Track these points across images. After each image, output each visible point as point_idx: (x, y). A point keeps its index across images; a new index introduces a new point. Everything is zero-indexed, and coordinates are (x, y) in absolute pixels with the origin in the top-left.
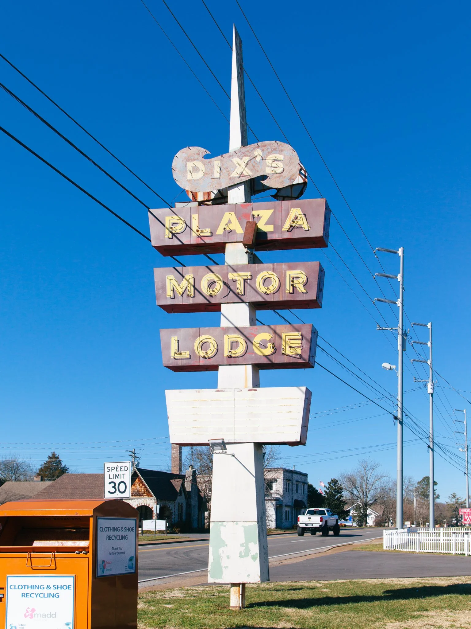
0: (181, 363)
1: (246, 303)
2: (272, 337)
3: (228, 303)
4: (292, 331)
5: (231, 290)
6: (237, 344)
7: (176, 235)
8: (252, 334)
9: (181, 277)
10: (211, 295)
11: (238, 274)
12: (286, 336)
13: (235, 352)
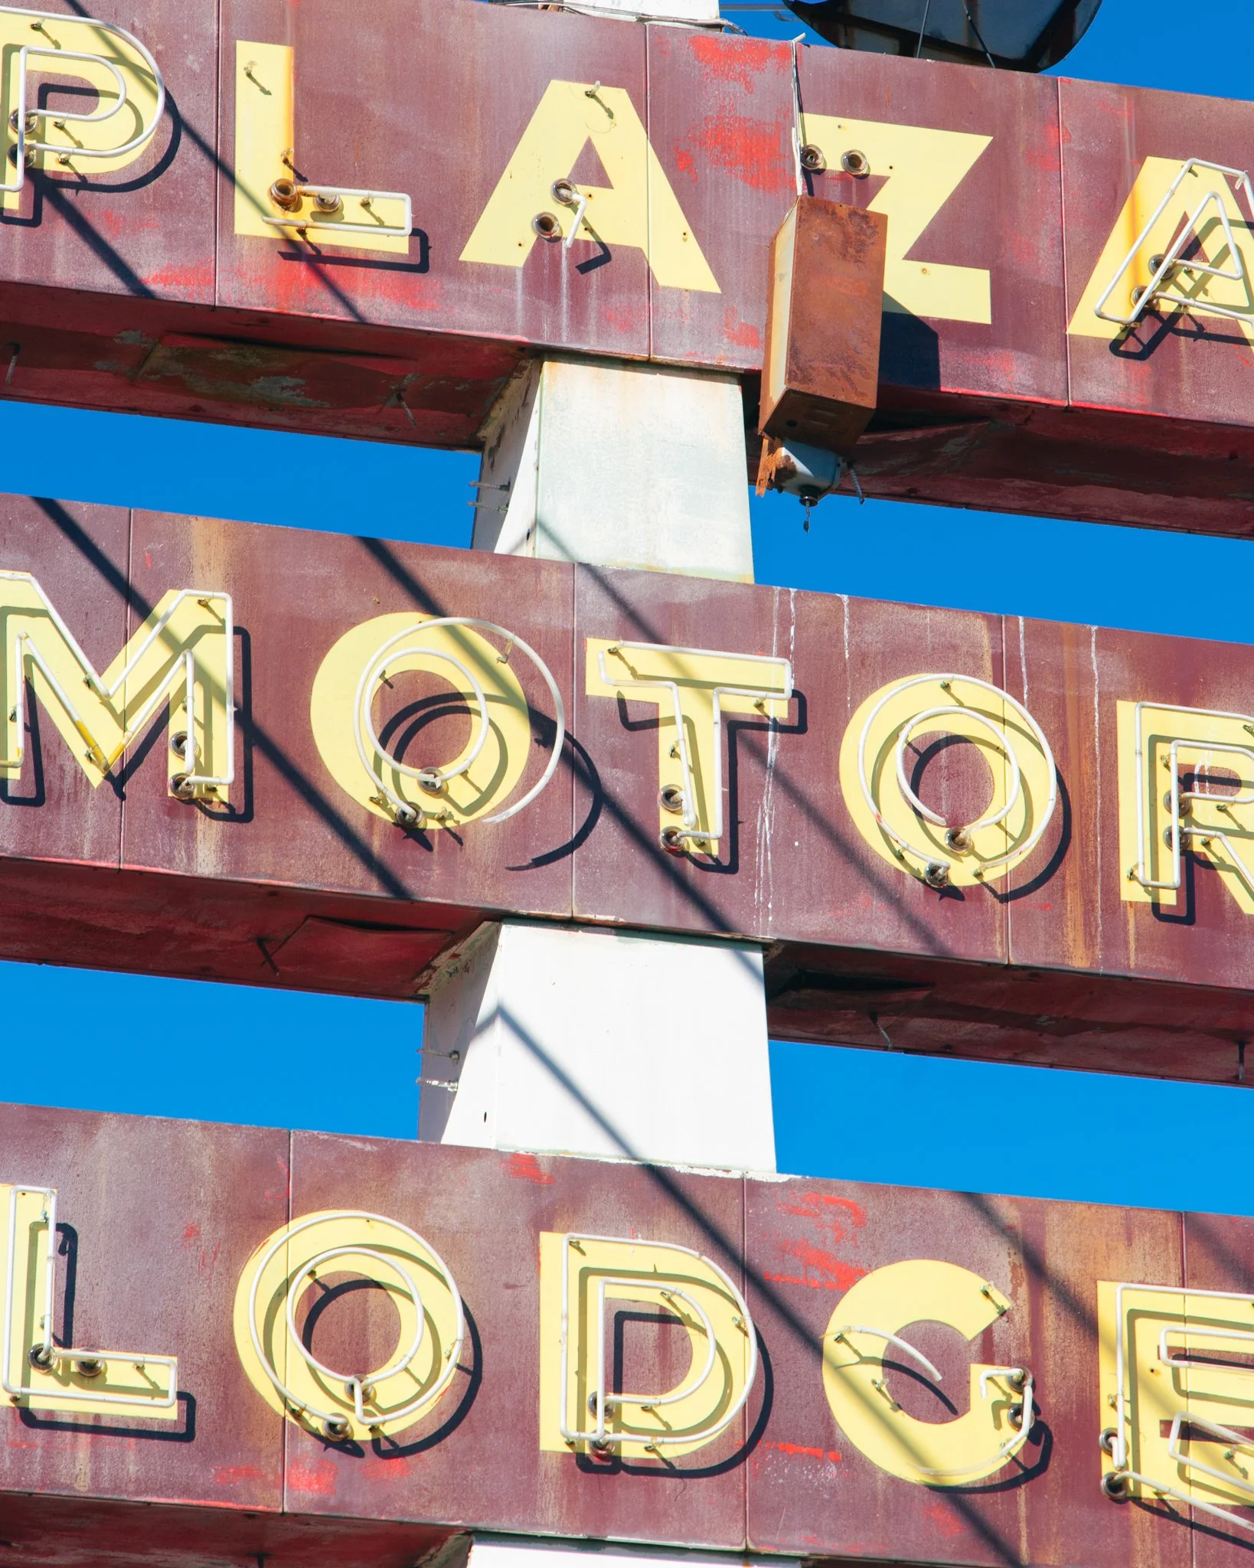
0: (96, 1476)
1: (741, 943)
2: (1003, 1313)
3: (570, 923)
4: (1194, 1276)
5: (602, 800)
6: (663, 1345)
7: (68, 193)
8: (822, 1260)
9: (113, 601)
10: (408, 828)
11: (677, 665)
12: (1133, 1315)
13: (648, 1422)
